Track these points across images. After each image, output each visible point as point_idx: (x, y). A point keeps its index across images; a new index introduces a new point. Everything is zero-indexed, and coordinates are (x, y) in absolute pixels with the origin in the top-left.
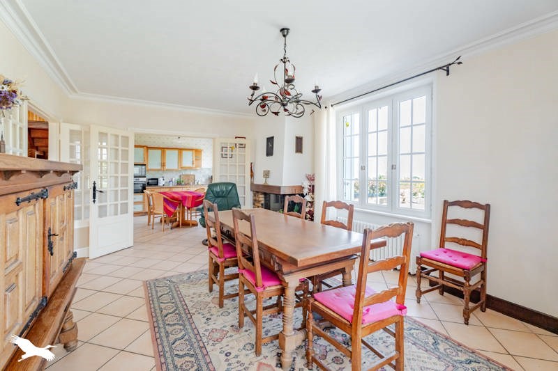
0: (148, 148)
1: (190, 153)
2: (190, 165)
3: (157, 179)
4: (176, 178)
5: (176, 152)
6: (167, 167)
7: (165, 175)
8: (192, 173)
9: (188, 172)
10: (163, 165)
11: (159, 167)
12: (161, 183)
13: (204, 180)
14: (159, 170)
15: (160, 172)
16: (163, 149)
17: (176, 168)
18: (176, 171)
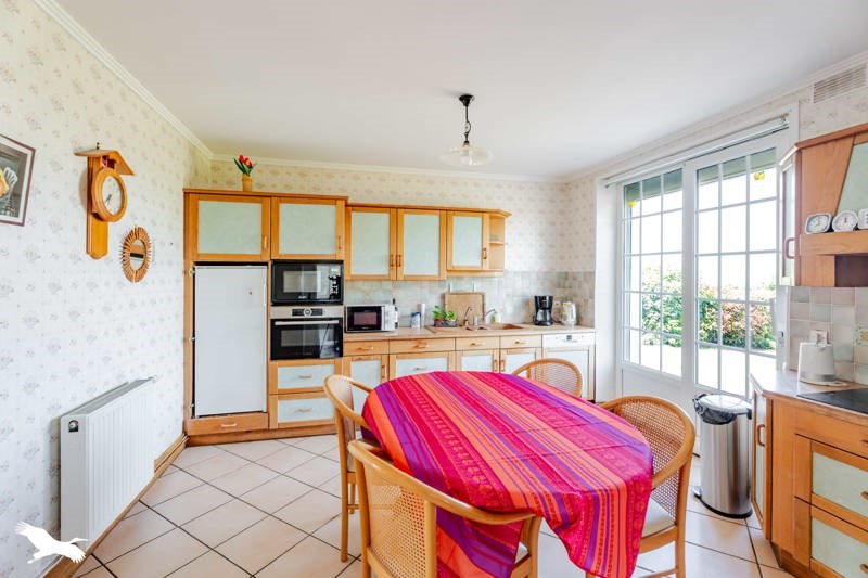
0: (350, 207)
1: (474, 222)
2: (475, 262)
3: (378, 310)
4: (430, 303)
5: (434, 219)
6: (407, 269)
7: (400, 295)
8: (477, 287)
9: (465, 286)
10: (395, 261)
11: (383, 270)
12: (390, 318)
13: (510, 309)
14: (380, 279)
15: (388, 285)
16: (395, 211)
17: (433, 271)
18: (431, 280)
